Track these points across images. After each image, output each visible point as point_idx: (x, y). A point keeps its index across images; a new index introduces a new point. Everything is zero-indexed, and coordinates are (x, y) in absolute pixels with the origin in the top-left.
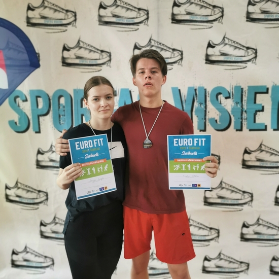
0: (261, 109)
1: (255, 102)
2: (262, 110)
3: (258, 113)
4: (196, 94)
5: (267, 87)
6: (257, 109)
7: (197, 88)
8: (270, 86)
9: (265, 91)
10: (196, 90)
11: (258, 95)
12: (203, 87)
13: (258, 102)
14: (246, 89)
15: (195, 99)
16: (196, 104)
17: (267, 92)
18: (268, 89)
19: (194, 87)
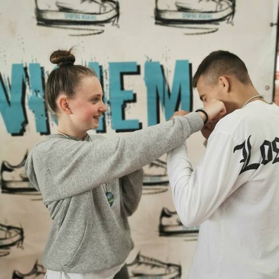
0: (131, 98)
1: (122, 88)
2: (134, 100)
3: (128, 105)
4: (27, 76)
5: (138, 64)
6: (127, 99)
7: (28, 66)
8: (142, 63)
9: (135, 70)
10: (25, 69)
11: (126, 77)
12: (37, 65)
13: (126, 87)
14: (106, 67)
15: (27, 83)
16: (29, 93)
17: (138, 73)
18: (139, 67)
19: (22, 65)
